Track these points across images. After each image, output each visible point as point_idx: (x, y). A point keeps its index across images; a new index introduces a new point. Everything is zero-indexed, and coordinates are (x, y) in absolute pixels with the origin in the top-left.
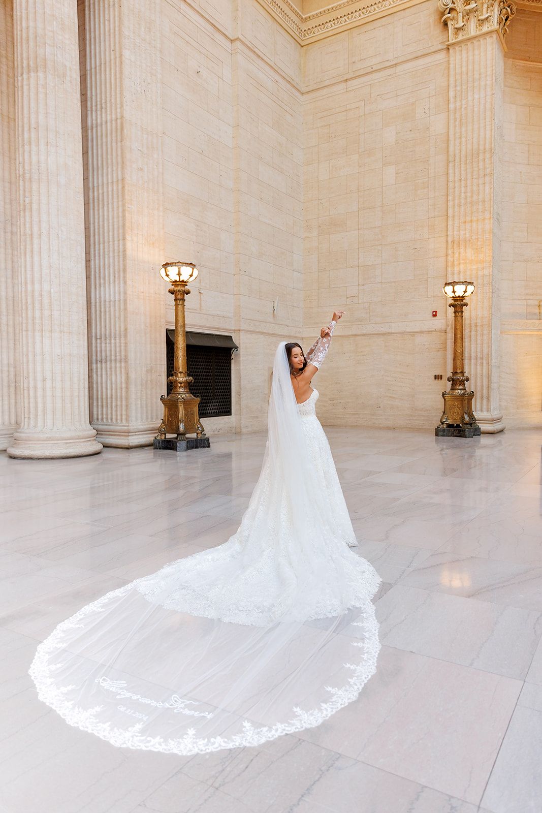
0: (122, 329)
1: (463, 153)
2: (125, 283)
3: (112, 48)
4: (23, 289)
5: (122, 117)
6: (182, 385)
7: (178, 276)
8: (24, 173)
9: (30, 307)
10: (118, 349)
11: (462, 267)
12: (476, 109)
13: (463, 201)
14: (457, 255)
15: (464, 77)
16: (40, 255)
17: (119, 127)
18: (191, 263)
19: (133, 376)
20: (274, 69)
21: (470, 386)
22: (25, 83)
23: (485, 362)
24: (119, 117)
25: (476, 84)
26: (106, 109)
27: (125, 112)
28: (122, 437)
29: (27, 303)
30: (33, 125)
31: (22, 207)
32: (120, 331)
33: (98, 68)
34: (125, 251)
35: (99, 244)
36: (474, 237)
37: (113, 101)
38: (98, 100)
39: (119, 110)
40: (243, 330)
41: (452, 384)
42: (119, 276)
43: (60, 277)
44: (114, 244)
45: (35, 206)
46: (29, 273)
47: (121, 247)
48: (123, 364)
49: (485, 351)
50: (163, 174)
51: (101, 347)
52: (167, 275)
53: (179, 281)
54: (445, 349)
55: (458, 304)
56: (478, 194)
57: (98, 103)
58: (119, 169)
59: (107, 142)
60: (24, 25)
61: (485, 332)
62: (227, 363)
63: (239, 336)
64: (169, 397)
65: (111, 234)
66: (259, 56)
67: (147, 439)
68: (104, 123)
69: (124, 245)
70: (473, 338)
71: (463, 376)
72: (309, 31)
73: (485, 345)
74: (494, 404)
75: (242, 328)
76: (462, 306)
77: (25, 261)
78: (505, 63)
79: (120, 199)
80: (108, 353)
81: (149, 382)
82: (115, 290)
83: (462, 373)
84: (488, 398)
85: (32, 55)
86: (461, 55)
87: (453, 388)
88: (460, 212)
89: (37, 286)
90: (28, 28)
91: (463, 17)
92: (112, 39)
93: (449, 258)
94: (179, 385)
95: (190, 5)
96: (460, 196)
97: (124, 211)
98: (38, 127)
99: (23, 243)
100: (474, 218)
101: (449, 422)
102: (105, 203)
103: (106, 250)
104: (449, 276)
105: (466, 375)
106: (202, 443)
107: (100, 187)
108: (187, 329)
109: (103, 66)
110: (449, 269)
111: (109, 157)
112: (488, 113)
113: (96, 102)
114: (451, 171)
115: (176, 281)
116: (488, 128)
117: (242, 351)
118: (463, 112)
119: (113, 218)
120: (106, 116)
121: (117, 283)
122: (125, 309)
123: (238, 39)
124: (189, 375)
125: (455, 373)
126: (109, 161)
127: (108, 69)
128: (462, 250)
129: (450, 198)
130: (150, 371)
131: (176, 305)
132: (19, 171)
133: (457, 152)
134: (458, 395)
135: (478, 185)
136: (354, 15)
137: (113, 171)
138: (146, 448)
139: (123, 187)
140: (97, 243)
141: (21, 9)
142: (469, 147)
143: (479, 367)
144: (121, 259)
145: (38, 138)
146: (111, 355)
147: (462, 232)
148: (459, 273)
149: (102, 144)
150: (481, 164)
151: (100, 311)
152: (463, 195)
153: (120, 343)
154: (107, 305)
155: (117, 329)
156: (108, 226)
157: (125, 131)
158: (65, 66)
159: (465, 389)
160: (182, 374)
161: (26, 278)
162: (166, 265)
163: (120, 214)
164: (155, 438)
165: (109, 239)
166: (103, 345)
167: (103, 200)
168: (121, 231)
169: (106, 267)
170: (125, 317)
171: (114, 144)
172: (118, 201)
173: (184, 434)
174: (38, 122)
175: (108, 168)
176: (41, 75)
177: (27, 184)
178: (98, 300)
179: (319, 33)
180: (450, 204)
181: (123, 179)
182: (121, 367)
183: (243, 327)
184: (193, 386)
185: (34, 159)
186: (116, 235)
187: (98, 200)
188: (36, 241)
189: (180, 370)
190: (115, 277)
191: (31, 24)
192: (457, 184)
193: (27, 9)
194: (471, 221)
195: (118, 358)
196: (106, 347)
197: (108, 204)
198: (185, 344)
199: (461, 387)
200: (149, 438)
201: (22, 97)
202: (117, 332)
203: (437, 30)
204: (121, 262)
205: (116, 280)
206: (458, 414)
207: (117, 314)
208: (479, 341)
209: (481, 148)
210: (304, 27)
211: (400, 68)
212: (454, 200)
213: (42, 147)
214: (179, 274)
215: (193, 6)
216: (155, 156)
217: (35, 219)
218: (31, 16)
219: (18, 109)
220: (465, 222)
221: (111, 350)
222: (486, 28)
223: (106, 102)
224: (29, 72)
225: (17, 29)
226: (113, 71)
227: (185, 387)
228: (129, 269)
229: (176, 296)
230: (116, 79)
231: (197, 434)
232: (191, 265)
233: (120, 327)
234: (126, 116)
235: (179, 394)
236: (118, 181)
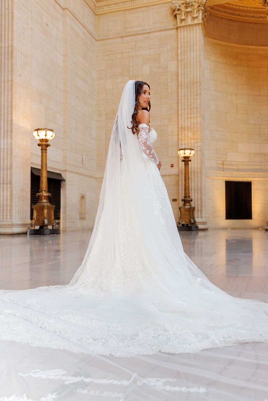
0: (9, 164)
1: (186, 82)
2: (12, 138)
3: (7, 7)
5: (12, 46)
7: (44, 136)
10: (5, 177)
11: (186, 141)
12: (192, 61)
13: (186, 107)
14: (183, 135)
15: (186, 44)
17: (10, 51)
19: (14, 192)
20: (83, 26)
21: (193, 204)
23: (199, 192)
24: (10, 46)
25: (192, 48)
26: (2, 40)
27: (14, 43)
28: (8, 228)
32: (7, 166)
34: (12, 120)
36: (192, 126)
39: (10, 42)
40: (68, 171)
41: (184, 203)
42: (7, 135)
44: (4, 116)
47: (10, 118)
48: (9, 186)
49: (199, 186)
50: (31, 79)
52: (38, 136)
53: (45, 139)
54: (178, 185)
55: (186, 160)
56: (194, 104)
58: (10, 74)
61: (199, 176)
63: (66, 174)
64: (37, 205)
66: (76, 19)
69: (12, 117)
70: (193, 179)
71: (189, 198)
72: (100, 8)
73: (199, 183)
74: (204, 215)
76: (188, 161)
78: (204, 39)
79: (10, 91)
81: (22, 197)
82: (4, 142)
83: (189, 197)
84: (201, 211)
86: (184, 32)
87: (185, 205)
88: (185, 113)
91: (185, 14)
92: (7, 3)
93: (180, 136)
94: (43, 198)
96: (185, 104)
97: (12, 98)
100: (192, 116)
101: (183, 223)
104: (180, 146)
105: (190, 198)
110: (180, 142)
112: (198, 64)
114: (180, 91)
115: (43, 139)
116: (198, 71)
117: (67, 182)
118: (186, 61)
119: (4, 101)
120: (1, 44)
121: (6, 138)
122: (12, 153)
123: (67, 9)
125: (185, 197)
128: (186, 132)
129: (180, 105)
130: (22, 190)
131: (42, 153)
133: (183, 81)
134: (187, 208)
135: (194, 99)
136: (127, 3)
137: (5, 75)
139: (12, 85)
142: (189, 79)
143: (196, 195)
144: (9, 125)
147: (186, 123)
148: (185, 144)
150: (195, 89)
152: (186, 104)
153: (7, 173)
155: (5, 165)
156: (1, 106)
157: (14, 54)
159: (190, 205)
162: (37, 130)
163: (9, 100)
165: (1, 113)
168: (9, 109)
170: (12, 158)
171: (6, 60)
172: (8, 93)
173: (46, 226)
175: (1, 73)
179: (106, 9)
180: (180, 108)
181: (12, 80)
182: (7, 187)
183: (68, 169)
186: (6, 111)
189: (44, 189)
192: (183, 98)
194: (191, 118)
195: (5, 182)
197: (1, 93)
199: (189, 204)
202: (5, 167)
203: (171, 19)
205: (5, 136)
206: (188, 219)
207: (5, 156)
208: (196, 181)
209: (195, 81)
210: (98, 5)
211: (152, 35)
212: (181, 106)
216: (27, 69)
220: (188, 118)
222: (196, 22)
223: (2, 36)
226: (7, 20)
227: (47, 199)
228: (14, 131)
229: (42, 147)
230: (8, 25)
231: (53, 226)
232: (52, 130)
233: (7, 164)
234: (15, 45)
235: (44, 203)
236: (8, 81)
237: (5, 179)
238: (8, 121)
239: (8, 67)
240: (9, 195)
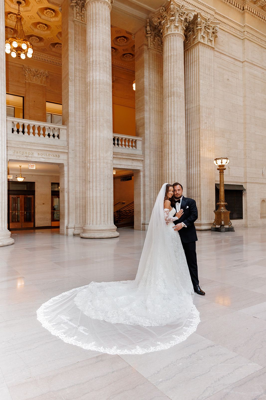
0: (199, 184)
2: (200, 167)
3: (195, 80)
4: (165, 172)
5: (199, 105)
6: (223, 206)
7: (221, 163)
8: (166, 132)
9: (167, 178)
10: (197, 192)
16: (171, 160)
17: (198, 109)
18: (226, 158)
19: (202, 202)
20: (262, 68)
22: (167, 101)
24: (198, 105)
26: (193, 102)
27: (200, 103)
28: (199, 226)
29: (166, 177)
30: (170, 115)
31: (165, 144)
32: (198, 185)
33: (190, 88)
34: (200, 155)
35: (190, 153)
37: (196, 99)
38: (190, 99)
39: (198, 103)
40: (248, 182)
42: (197, 164)
43: (178, 167)
44: (195, 153)
45: (170, 143)
46: (167, 166)
47: (198, 153)
50: (214, 123)
51: (190, 191)
52: (217, 163)
53: (222, 165)
57: (190, 101)
58: (198, 124)
59: (193, 115)
60: (167, 82)
62: (241, 197)
63: (246, 185)
64: (217, 211)
65: (194, 149)
66: (255, 65)
67: (208, 227)
68: (192, 108)
69: (200, 153)
75: (247, 181)
77: (166, 162)
80: (193, 194)
81: (209, 205)
82: (196, 170)
85: (169, 92)
89: (170, 171)
90: (168, 82)
92: (195, 77)
94: (222, 206)
95: (225, 54)
97: (199, 140)
98: (171, 115)
99: (165, 156)
102: (192, 137)
103: (192, 155)
106: (231, 229)
107: (190, 132)
108: (224, 183)
109: (192, 87)
111: (194, 120)
113: (189, 100)
115: (220, 165)
117: (248, 191)
119: (195, 143)
120: (193, 105)
121: (196, 167)
122: (200, 177)
123: (245, 61)
124: (225, 202)
126: (194, 122)
127: (194, 88)
130: (209, 201)
131: (220, 174)
132: (164, 131)
137: (195, 125)
138: (208, 231)
139: (199, 131)
140: (189, 152)
141: (166, 77)
145: (171, 120)
146: (194, 195)
149: (191, 116)
151: (190, 178)
153: (198, 190)
154: (192, 176)
155: (197, 185)
156: (193, 146)
157: (200, 110)
158: (181, 93)
160: (223, 202)
161: (166, 168)
162: (216, 159)
163: (198, 141)
164: (212, 227)
165: (193, 151)
166: (191, 191)
167: (191, 136)
168: (198, 147)
169: (192, 161)
170: (200, 180)
171: (196, 115)
172: (197, 136)
173: (224, 226)
174: (171, 114)
175: (193, 124)
176: (172, 98)
177: (167, 136)
178: (189, 174)
181: (199, 128)
182: (198, 199)
184: (227, 206)
185: (170, 127)
186: (196, 149)
187: (189, 136)
188: (170, 155)
189: (222, 200)
190: (196, 165)
191: (169, 81)
193: (168, 76)
196: (192, 191)
197: (193, 137)
198: (224, 190)
200: (209, 227)
201: (166, 106)
202: (197, 186)
204: (198, 159)
205: (196, 166)
207: (197, 179)
213: (173, 122)
214: (222, 163)
215: (226, 54)
216: (211, 117)
217: (170, 147)
218: (170, 78)
219: (164, 110)
221: (194, 193)
223: (193, 100)
224: (168, 97)
225: (164, 83)
226: (196, 89)
227: (224, 207)
228: (201, 162)
229: (220, 171)
230: (197, 92)
231: (229, 226)
232: (227, 158)
233: (198, 184)
234: (201, 104)
235: (222, 209)
236: (197, 129)
237: (197, 194)
238: (197, 155)
239: (197, 119)
240: (199, 204)
